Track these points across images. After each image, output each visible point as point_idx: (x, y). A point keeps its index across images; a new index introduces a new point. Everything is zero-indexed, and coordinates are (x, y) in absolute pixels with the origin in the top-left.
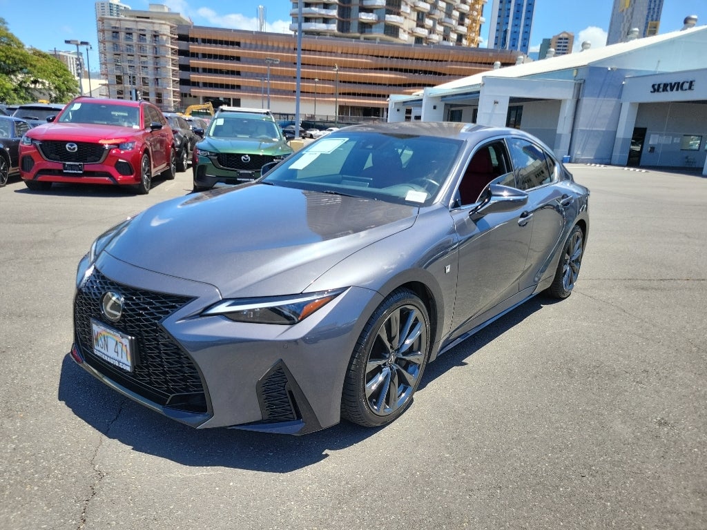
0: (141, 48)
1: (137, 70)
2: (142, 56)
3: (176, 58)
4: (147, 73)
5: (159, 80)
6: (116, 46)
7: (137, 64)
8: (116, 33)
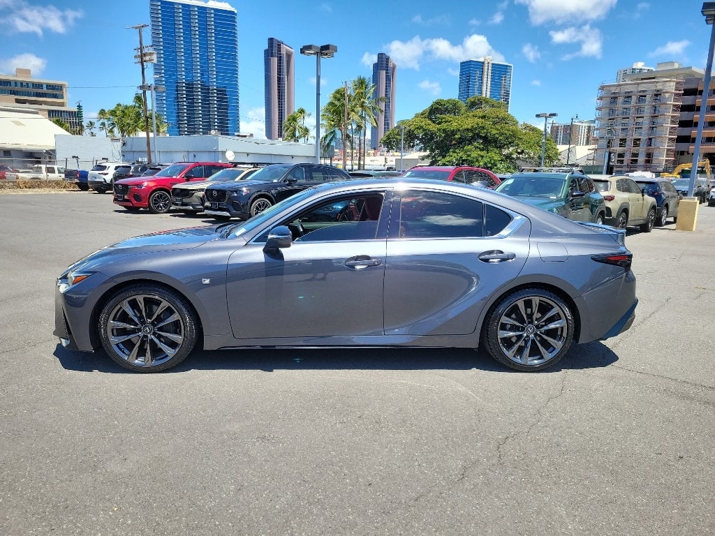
0: (639, 110)
1: (630, 132)
2: (637, 118)
3: (677, 114)
4: (640, 134)
5: (653, 140)
6: (612, 111)
7: (631, 127)
8: (614, 99)
